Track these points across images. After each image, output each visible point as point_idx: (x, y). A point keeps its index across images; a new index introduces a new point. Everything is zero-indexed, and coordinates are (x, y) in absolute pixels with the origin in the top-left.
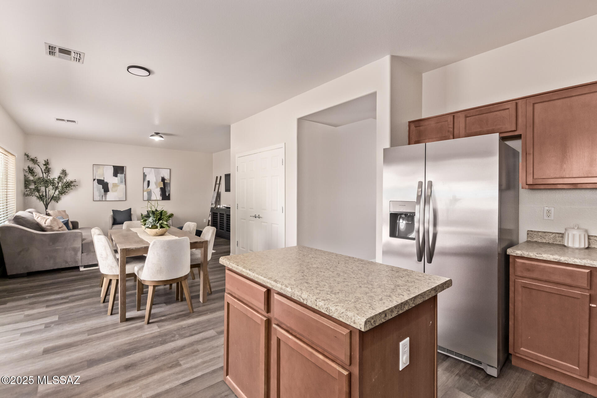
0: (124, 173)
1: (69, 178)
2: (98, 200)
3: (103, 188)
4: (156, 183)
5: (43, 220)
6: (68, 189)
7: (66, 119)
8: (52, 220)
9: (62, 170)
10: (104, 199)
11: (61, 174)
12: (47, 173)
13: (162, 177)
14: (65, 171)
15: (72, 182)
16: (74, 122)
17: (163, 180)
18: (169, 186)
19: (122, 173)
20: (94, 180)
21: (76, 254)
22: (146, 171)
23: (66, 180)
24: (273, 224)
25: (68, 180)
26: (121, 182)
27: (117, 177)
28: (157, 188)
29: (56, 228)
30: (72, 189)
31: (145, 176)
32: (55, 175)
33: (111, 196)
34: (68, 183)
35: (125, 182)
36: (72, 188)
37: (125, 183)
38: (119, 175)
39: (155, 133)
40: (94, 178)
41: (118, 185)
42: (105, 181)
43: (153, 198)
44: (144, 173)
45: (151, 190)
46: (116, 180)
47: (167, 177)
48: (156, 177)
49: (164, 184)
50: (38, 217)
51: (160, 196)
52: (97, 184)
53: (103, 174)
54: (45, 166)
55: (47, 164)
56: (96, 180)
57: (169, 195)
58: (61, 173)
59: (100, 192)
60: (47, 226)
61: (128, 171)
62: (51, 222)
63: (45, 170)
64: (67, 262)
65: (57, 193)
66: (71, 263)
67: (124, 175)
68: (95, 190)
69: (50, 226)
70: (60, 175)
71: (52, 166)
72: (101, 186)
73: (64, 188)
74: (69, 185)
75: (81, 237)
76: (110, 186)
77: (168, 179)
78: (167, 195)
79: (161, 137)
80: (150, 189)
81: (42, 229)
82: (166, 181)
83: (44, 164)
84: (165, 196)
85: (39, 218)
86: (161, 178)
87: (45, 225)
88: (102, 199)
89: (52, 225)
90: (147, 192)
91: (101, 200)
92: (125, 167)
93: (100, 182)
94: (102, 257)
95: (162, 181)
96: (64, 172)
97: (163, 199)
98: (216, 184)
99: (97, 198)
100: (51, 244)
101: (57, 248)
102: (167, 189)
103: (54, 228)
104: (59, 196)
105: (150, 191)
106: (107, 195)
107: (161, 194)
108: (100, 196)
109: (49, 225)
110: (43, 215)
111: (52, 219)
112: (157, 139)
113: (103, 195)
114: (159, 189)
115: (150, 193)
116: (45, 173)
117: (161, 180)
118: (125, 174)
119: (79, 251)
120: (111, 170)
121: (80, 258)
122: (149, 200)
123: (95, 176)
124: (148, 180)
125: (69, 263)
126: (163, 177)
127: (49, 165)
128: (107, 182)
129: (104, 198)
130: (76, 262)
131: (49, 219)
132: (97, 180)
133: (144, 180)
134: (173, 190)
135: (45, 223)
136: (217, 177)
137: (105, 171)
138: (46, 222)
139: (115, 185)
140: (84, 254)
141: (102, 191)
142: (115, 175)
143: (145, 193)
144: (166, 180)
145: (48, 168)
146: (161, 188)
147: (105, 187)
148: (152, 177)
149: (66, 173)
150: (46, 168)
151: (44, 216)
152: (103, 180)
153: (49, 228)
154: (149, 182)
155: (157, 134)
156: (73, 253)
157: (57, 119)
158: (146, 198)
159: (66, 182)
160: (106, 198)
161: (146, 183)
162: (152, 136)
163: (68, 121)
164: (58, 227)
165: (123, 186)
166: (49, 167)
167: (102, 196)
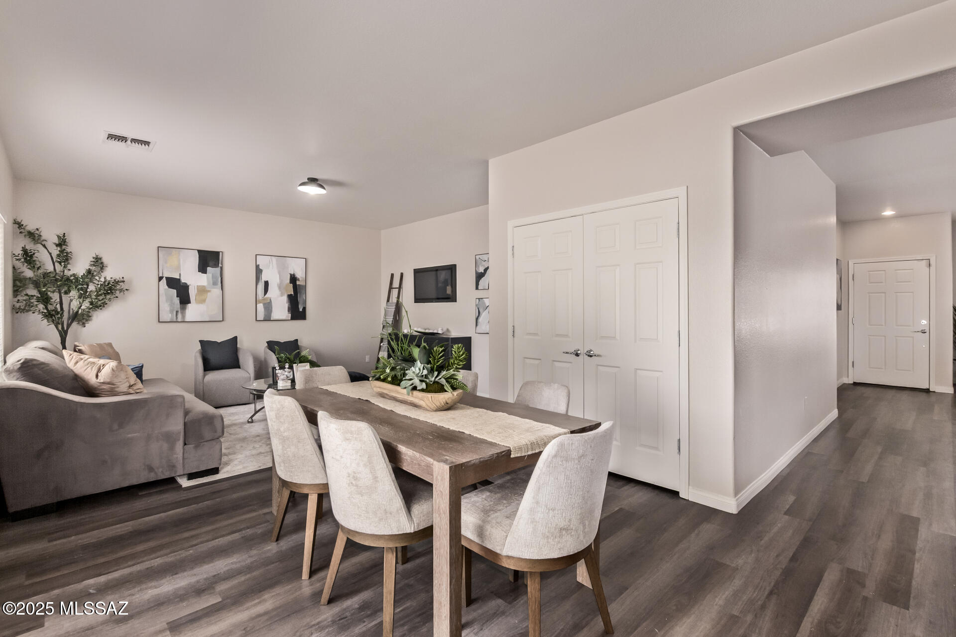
0: (220, 265)
1: (109, 274)
2: (169, 321)
3: (177, 297)
4: (280, 287)
5: (92, 368)
6: (108, 297)
7: (130, 135)
8: (115, 369)
9: (93, 258)
10: (180, 319)
11: (94, 265)
12: (63, 264)
13: (291, 275)
14: (101, 259)
15: (117, 282)
16: (147, 143)
17: (293, 279)
18: (303, 292)
19: (216, 265)
20: (160, 279)
21: (172, 448)
22: (262, 261)
23: (105, 278)
24: (638, 371)
25: (108, 279)
26: (215, 284)
27: (206, 274)
28: (282, 295)
29: (123, 387)
30: (117, 297)
31: (259, 271)
32: (79, 267)
33: (193, 311)
34: (109, 284)
35: (222, 282)
36: (117, 295)
37: (222, 285)
38: (209, 269)
39: (308, 179)
40: (161, 275)
41: (209, 289)
42: (183, 281)
43: (275, 315)
44: (257, 267)
45: (270, 299)
46: (203, 280)
47: (300, 275)
48: (279, 273)
49: (295, 287)
50: (77, 362)
51: (288, 311)
52: (167, 287)
53: (178, 268)
54: (59, 249)
55: (62, 243)
56: (164, 279)
57: (304, 309)
58: (92, 263)
59: (172, 304)
60: (103, 383)
61: (228, 262)
62: (113, 374)
63: (58, 256)
64: (151, 469)
65: (86, 305)
66: (160, 470)
67: (218, 270)
68: (163, 299)
69: (109, 383)
70: (91, 268)
71: (73, 246)
72: (175, 291)
73: (101, 295)
74: (111, 289)
75: (183, 407)
76: (192, 293)
77: (301, 277)
78: (301, 310)
79: (322, 186)
80: (268, 297)
81: (89, 391)
82: (298, 283)
83: (57, 243)
84: (297, 312)
85: (81, 363)
86: (289, 275)
87: (98, 380)
88: (177, 318)
89: (115, 381)
90: (264, 304)
91: (175, 320)
92: (221, 253)
93: (173, 283)
94: (357, 486)
95: (291, 283)
96: (98, 262)
97: (293, 318)
98: (391, 288)
99: (166, 316)
100: (116, 426)
101: (130, 435)
102: (300, 297)
103: (118, 387)
104: (89, 312)
105: (269, 301)
106: (187, 311)
107: (289, 308)
108: (171, 312)
109: (108, 380)
110: (87, 357)
111: (116, 367)
112: (313, 191)
113: (179, 310)
114: (285, 298)
115: (268, 307)
116: (60, 263)
117: (288, 281)
118: (222, 268)
119: (179, 440)
120: (193, 260)
121: (180, 456)
122: (268, 319)
123: (162, 270)
124: (266, 280)
125: (156, 470)
126: (292, 273)
127: (66, 245)
128: (186, 284)
129: (180, 316)
130: (173, 467)
131: (107, 367)
132: (166, 277)
133: (258, 279)
134: (312, 301)
135: (97, 376)
136: (392, 275)
137: (181, 262)
138: (99, 374)
139: (202, 290)
140: (190, 447)
141: (177, 301)
142: (202, 269)
143: (260, 307)
144: (299, 280)
145: (67, 253)
146: (290, 296)
147: (183, 294)
148: (271, 274)
149: (102, 263)
150: (62, 251)
151: (91, 360)
152: (179, 280)
153: (105, 387)
154: (266, 284)
155: (313, 181)
156: (165, 446)
157: (111, 137)
158: (261, 316)
159: (104, 282)
160: (183, 317)
161: (261, 286)
162: (303, 184)
163: (134, 141)
164: (128, 385)
165: (217, 291)
166: (68, 250)
167: (177, 312)
